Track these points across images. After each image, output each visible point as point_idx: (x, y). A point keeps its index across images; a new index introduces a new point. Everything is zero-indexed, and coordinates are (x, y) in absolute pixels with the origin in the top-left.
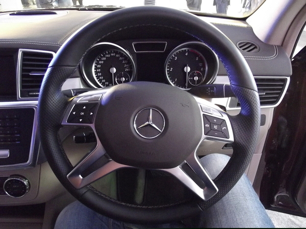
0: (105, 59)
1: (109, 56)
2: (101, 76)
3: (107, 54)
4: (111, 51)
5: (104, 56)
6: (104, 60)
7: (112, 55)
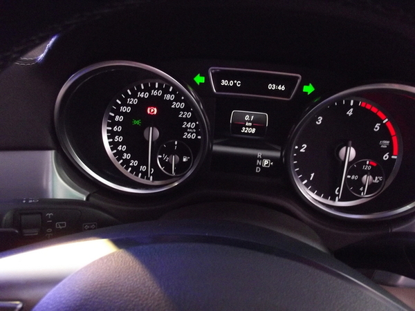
0: (135, 101)
1: (146, 95)
2: (122, 144)
3: (141, 91)
4: (153, 85)
5: (134, 95)
6: (132, 106)
7: (154, 93)
